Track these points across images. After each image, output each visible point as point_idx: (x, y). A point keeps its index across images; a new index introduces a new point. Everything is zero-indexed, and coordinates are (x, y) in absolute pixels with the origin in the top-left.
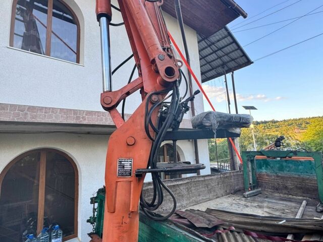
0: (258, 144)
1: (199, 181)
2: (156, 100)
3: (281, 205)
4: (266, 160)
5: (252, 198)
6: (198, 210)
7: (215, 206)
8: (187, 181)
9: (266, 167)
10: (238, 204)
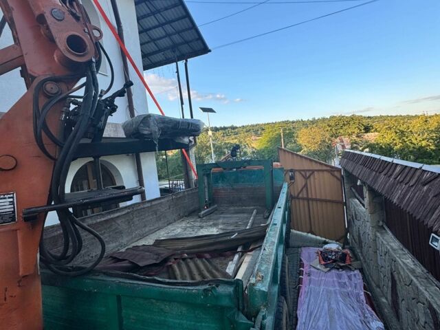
0: (216, 155)
1: (144, 208)
2: (55, 91)
3: (235, 218)
4: (222, 172)
5: (208, 217)
6: (144, 245)
7: (165, 235)
8: (126, 211)
9: (223, 180)
10: (193, 227)
